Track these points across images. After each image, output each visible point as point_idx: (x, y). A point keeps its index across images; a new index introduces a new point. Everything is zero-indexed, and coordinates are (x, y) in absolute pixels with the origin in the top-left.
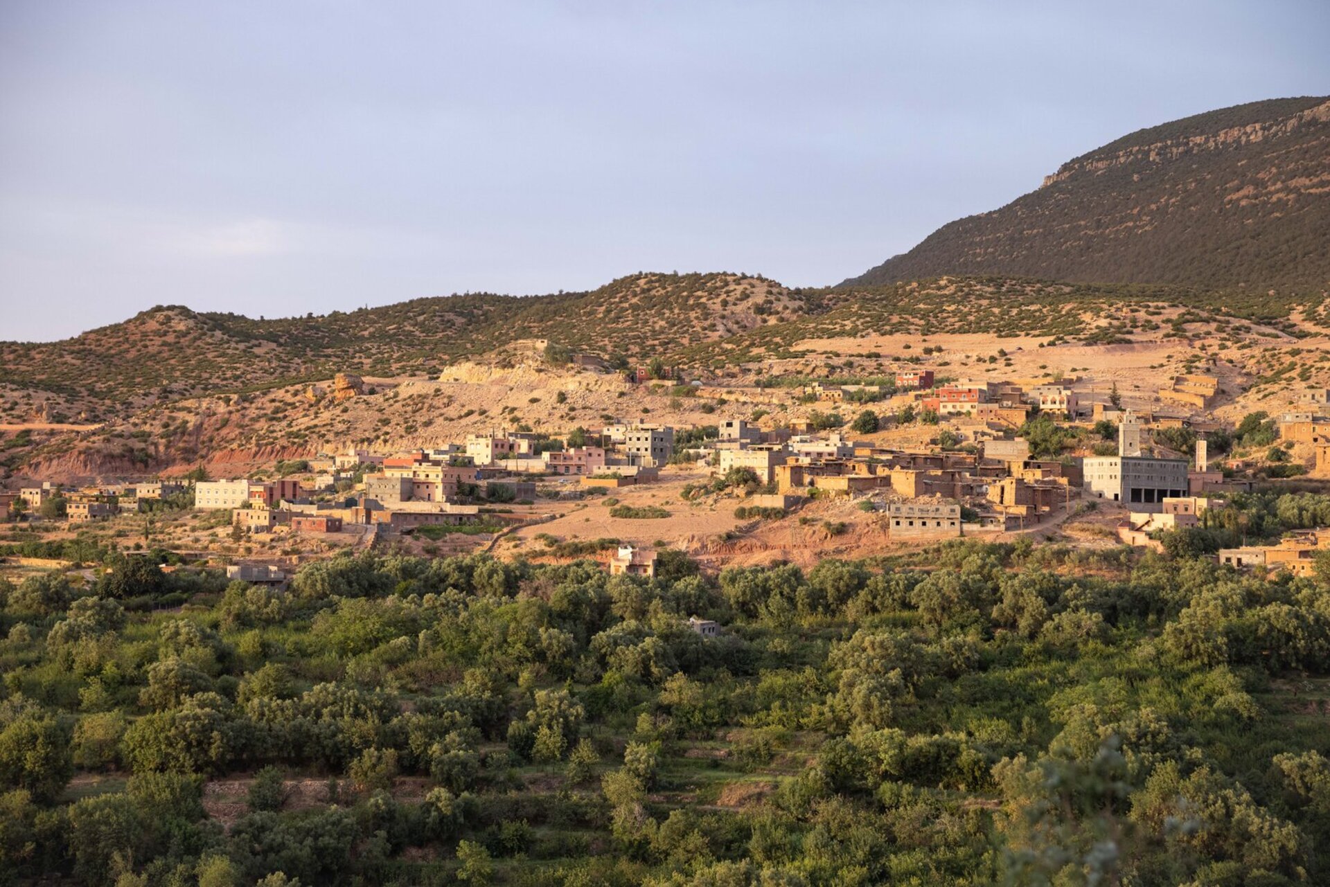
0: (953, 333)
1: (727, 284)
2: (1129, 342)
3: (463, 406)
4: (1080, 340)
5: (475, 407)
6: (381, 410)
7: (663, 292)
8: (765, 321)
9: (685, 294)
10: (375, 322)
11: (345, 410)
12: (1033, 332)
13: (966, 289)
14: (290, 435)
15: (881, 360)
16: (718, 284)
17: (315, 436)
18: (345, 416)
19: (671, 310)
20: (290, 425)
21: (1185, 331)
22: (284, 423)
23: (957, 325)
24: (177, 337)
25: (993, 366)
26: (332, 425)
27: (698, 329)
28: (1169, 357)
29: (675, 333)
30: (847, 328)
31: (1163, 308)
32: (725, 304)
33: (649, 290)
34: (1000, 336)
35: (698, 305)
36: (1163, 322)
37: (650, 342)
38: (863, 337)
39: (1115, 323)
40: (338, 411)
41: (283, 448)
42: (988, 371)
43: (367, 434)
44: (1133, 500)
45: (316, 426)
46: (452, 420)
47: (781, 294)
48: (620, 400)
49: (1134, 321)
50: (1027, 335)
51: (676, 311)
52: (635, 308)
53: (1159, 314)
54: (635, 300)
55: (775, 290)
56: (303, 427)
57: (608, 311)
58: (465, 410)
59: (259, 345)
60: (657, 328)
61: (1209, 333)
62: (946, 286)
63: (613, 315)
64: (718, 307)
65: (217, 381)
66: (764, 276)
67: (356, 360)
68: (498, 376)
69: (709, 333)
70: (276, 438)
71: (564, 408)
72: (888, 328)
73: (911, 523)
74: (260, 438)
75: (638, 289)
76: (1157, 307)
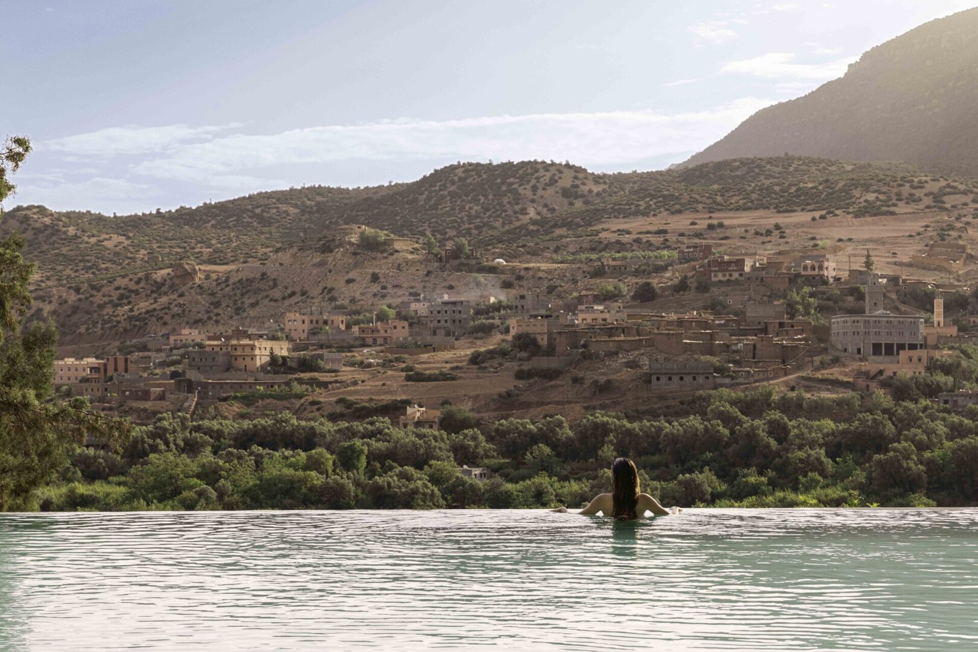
0: (737, 210)
1: (537, 171)
2: (893, 213)
3: (286, 288)
4: (849, 213)
5: (298, 289)
6: (213, 294)
7: (479, 179)
8: (571, 204)
9: (499, 181)
10: (217, 215)
11: (181, 295)
12: (809, 207)
13: (757, 170)
14: (131, 318)
15: (668, 236)
16: (529, 171)
17: (154, 319)
18: (181, 301)
19: (486, 197)
20: (131, 310)
21: (944, 202)
22: (127, 308)
23: (741, 202)
24: (35, 234)
25: (769, 238)
26: (169, 308)
27: (510, 212)
28: (927, 226)
29: (490, 216)
30: (641, 208)
31: (926, 182)
32: (534, 189)
33: (466, 178)
34: (779, 212)
35: (510, 191)
36: (926, 195)
37: (467, 226)
38: (655, 215)
39: (882, 197)
40: (175, 296)
41: (125, 330)
42: (763, 243)
43: (200, 316)
44: (874, 353)
45: (155, 310)
46: (276, 301)
47: (586, 178)
48: (427, 279)
49: (898, 194)
50: (803, 210)
51: (491, 197)
52: (453, 195)
53: (922, 187)
54: (452, 188)
55: (581, 176)
56: (143, 310)
57: (429, 199)
58: (289, 291)
59: (110, 239)
60: (473, 212)
61: (966, 204)
62: (739, 168)
63: (433, 202)
64: (528, 193)
65: (71, 272)
66: (571, 163)
67: (197, 250)
68: (318, 260)
69: (521, 217)
70: (119, 322)
71: (376, 288)
72: (678, 207)
73: (670, 379)
74: (105, 322)
75: (456, 178)
76: (920, 182)
